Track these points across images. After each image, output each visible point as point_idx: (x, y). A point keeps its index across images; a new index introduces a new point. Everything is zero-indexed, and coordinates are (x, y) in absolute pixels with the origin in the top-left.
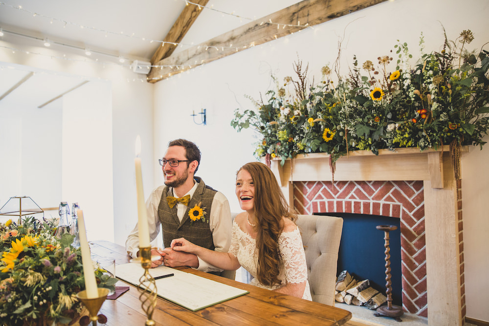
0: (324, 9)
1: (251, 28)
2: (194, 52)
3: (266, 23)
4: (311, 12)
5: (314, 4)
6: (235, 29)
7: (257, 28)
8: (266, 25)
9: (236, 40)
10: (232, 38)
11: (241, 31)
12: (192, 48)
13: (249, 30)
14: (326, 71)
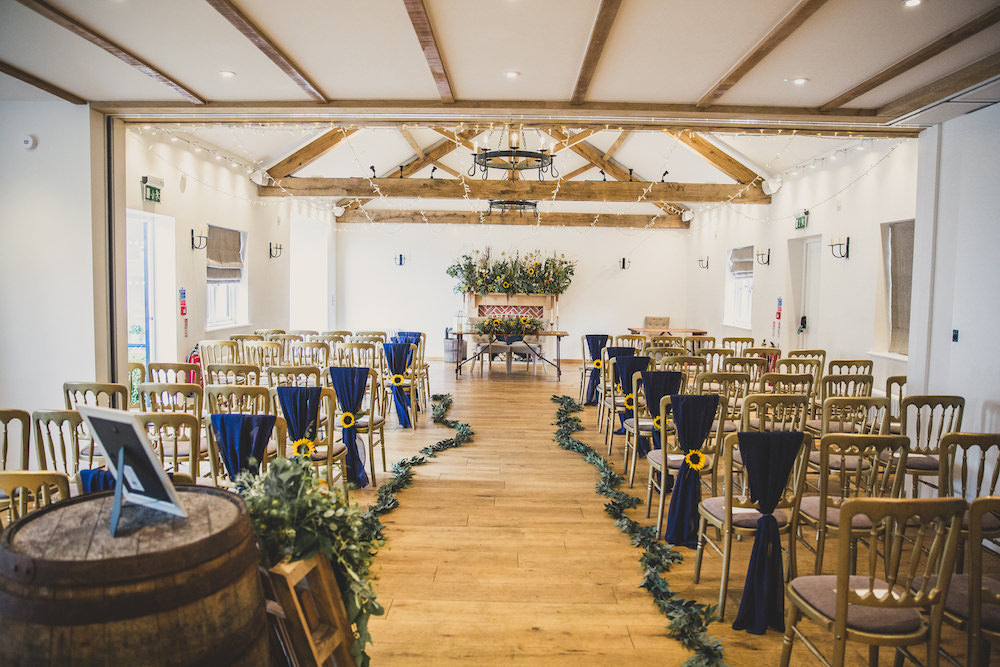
0: (500, 220)
2: (397, 214)
3: (463, 215)
4: (492, 219)
5: (494, 215)
7: (455, 216)
10: (435, 216)
11: (443, 214)
12: (395, 211)
13: (449, 215)
14: (503, 254)
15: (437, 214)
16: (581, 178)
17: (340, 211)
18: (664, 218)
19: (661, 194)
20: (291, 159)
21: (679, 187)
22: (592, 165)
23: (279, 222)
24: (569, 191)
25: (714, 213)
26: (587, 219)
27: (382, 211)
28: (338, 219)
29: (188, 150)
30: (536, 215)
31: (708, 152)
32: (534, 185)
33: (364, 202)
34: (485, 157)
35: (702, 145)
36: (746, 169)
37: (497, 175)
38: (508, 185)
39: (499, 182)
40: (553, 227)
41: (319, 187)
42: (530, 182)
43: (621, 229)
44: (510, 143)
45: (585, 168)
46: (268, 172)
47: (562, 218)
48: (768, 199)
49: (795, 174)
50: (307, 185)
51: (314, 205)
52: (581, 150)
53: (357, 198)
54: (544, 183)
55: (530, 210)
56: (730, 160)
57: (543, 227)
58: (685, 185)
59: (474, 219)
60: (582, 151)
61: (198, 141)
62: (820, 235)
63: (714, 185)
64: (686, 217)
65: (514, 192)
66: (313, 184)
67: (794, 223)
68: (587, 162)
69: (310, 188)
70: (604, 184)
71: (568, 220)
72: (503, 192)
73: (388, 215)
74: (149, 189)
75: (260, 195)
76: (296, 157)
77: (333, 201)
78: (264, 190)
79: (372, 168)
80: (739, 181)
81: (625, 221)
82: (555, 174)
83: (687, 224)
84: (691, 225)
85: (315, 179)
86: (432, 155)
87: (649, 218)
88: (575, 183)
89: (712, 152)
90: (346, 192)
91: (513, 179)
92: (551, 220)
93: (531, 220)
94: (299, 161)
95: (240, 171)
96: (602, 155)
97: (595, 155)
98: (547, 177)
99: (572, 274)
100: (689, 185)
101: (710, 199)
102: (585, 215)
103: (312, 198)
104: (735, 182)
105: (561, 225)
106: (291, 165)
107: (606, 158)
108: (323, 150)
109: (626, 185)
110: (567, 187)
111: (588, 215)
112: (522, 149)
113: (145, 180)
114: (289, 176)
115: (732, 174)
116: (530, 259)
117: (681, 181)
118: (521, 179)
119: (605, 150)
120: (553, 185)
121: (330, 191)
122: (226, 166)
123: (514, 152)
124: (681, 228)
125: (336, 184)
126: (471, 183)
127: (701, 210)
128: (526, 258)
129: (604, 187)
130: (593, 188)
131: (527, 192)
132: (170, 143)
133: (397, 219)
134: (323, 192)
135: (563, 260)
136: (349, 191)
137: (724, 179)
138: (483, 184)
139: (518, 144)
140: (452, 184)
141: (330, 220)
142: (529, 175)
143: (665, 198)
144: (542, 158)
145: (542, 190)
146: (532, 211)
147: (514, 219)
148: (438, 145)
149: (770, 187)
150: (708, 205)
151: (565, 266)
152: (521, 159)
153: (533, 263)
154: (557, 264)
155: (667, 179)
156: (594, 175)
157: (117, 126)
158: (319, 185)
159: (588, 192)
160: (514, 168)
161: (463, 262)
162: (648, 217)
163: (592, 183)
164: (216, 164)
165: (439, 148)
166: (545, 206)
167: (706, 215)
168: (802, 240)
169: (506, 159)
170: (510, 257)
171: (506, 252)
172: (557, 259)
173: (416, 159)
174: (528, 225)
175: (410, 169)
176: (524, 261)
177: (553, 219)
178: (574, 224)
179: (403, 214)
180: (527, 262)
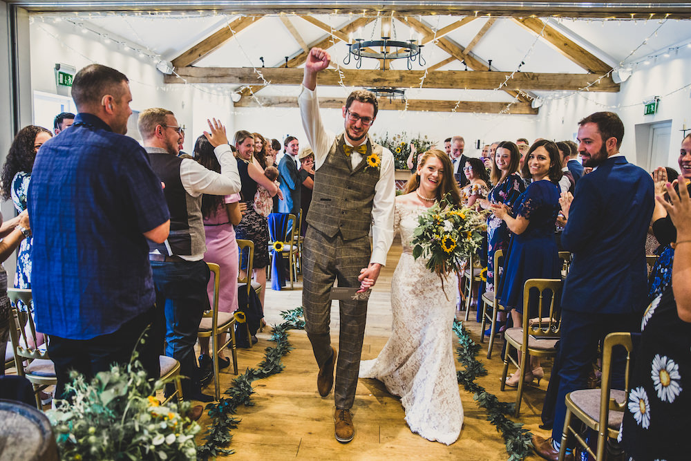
12: (283, 98)
13: (329, 101)
14: (375, 135)
16: (445, 68)
17: (237, 97)
18: (515, 105)
19: (517, 82)
20: (192, 51)
21: (534, 77)
22: (453, 58)
23: (183, 106)
24: (435, 79)
25: (562, 101)
26: (449, 106)
27: (272, 97)
28: (236, 105)
29: (99, 41)
30: (403, 101)
31: (562, 43)
32: (403, 74)
33: (257, 89)
34: (359, 48)
35: (557, 38)
36: (597, 60)
37: (371, 65)
38: (380, 74)
39: (372, 71)
40: (418, 113)
41: (217, 76)
42: (400, 71)
43: (477, 114)
44: (382, 33)
45: (448, 61)
46: (173, 62)
47: (425, 105)
48: (616, 88)
49: (647, 63)
50: (205, 73)
51: (214, 91)
52: (444, 44)
53: (248, 86)
54: (412, 72)
55: (398, 97)
56: (583, 51)
57: (409, 112)
58: (539, 74)
60: (445, 46)
61: (108, 33)
62: (670, 121)
63: (566, 74)
64: (536, 104)
65: (385, 80)
66: (211, 72)
67: (643, 109)
68: (449, 56)
69: (208, 77)
70: (466, 74)
71: (431, 106)
72: (375, 81)
73: (278, 101)
74: (61, 75)
75: (166, 83)
76: (196, 49)
77: (232, 89)
78: (168, 78)
79: (261, 58)
80: (590, 71)
81: (482, 107)
82: (422, 63)
83: (536, 111)
84: (540, 111)
85: (212, 69)
87: (503, 105)
88: (439, 72)
89: (566, 44)
90: (238, 79)
91: (384, 69)
92: (416, 106)
93: (399, 106)
94: (198, 53)
95: (148, 60)
96: (462, 49)
97: (457, 50)
98: (415, 66)
100: (543, 75)
101: (562, 87)
102: (445, 102)
103: (212, 85)
104: (586, 72)
105: (425, 110)
106: (192, 56)
107: (466, 52)
108: (219, 43)
109: (485, 75)
110: (433, 76)
111: (449, 102)
112: (392, 39)
113: (58, 67)
114: (191, 66)
115: (583, 64)
116: (397, 139)
117: (536, 71)
118: (392, 69)
119: (465, 45)
120: (420, 73)
121: (226, 79)
122: (135, 56)
123: (386, 42)
124: (530, 114)
125: (230, 73)
126: (346, 72)
127: (550, 98)
128: (394, 139)
129: (465, 76)
130: (455, 77)
131: (397, 81)
132: (81, 35)
133: (286, 105)
134: (219, 79)
135: (426, 141)
136: (242, 79)
137: (576, 69)
138: (357, 73)
139: (389, 34)
140: (331, 73)
141: (229, 105)
142: (399, 65)
143: (521, 87)
144: (410, 48)
145: (409, 78)
146: (400, 98)
147: (384, 105)
148: (320, 41)
149: (621, 75)
150: (557, 93)
151: (428, 146)
152: (393, 50)
153: (400, 143)
154: (421, 144)
155: (523, 69)
156: (457, 66)
157: (21, 15)
158: (216, 73)
159: (451, 81)
160: (386, 58)
162: (501, 104)
163: (454, 72)
164: (125, 54)
165: (322, 43)
166: (413, 94)
167: (555, 102)
168: (649, 125)
169: (377, 49)
170: (380, 138)
171: (377, 133)
172: (421, 140)
173: (302, 54)
174: (397, 110)
175: (296, 61)
176: (393, 141)
177: (418, 105)
178: (436, 110)
179: (290, 100)
180: (395, 142)
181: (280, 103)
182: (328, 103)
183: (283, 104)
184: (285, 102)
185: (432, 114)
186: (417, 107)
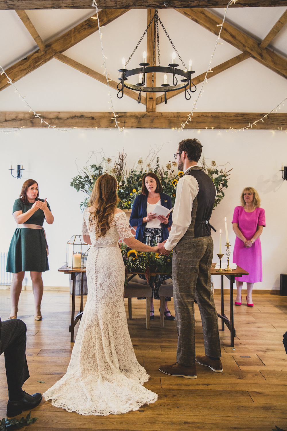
0: (136, 122)
1: (77, 116)
2: (13, 117)
3: (91, 117)
4: (127, 121)
5: (129, 117)
6: (62, 112)
7: (82, 118)
8: (91, 118)
9: (61, 121)
10: (58, 118)
11: (67, 116)
12: (12, 113)
13: (75, 117)
14: (140, 162)
15: (61, 116)
22: (246, 54)
45: (238, 59)
47: (210, 119)
59: (104, 122)
60: (233, 37)
68: (239, 52)
86: (56, 47)
96: (258, 41)
97: (251, 42)
99: (225, 185)
105: (210, 128)
111: (243, 115)
128: (169, 167)
133: (14, 123)
135: (213, 168)
151: (215, 176)
161: (91, 172)
165: (63, 37)
170: (149, 166)
171: (143, 160)
172: (206, 167)
173: (37, 52)
174: (170, 127)
175: (28, 63)
176: (166, 170)
177: (200, 120)
178: (225, 126)
179: (21, 116)
180: (169, 172)
181: (6, 121)
182: (74, 120)
183: (10, 123)
184: (13, 120)
185: (220, 133)
186: (198, 123)
